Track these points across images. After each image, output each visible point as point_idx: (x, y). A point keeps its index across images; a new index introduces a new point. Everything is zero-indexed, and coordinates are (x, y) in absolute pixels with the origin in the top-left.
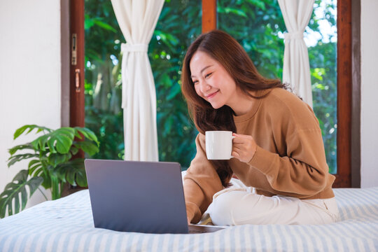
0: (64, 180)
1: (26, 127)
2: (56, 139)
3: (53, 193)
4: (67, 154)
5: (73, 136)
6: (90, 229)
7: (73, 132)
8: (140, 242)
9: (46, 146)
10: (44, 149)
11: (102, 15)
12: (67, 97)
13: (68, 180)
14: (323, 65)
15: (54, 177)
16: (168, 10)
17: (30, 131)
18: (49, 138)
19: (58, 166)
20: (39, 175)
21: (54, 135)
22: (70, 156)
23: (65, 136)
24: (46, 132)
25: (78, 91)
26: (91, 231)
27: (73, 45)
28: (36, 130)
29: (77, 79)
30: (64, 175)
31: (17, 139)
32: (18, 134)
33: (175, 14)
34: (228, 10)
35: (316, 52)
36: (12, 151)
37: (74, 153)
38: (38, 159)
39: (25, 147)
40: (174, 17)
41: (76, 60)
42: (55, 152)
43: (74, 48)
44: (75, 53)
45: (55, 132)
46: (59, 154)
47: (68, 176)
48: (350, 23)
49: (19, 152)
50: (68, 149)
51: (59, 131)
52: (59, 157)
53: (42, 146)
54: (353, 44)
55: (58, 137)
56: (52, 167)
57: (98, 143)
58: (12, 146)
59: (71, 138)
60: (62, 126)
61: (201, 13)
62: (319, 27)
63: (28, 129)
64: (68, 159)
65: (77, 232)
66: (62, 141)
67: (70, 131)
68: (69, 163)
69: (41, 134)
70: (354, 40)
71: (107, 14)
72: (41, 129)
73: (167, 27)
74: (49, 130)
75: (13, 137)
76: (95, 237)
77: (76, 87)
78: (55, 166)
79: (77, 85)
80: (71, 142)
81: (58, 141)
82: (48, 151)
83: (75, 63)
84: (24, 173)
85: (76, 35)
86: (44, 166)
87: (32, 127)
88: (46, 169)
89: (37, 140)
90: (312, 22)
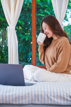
8: (10, 89)
11: (2, 16)
14: (69, 32)
16: (21, 14)
33: (24, 16)
34: (39, 15)
35: (67, 28)
40: (24, 17)
61: (31, 15)
62: (68, 20)
71: (3, 16)
73: (21, 20)
90: (66, 19)
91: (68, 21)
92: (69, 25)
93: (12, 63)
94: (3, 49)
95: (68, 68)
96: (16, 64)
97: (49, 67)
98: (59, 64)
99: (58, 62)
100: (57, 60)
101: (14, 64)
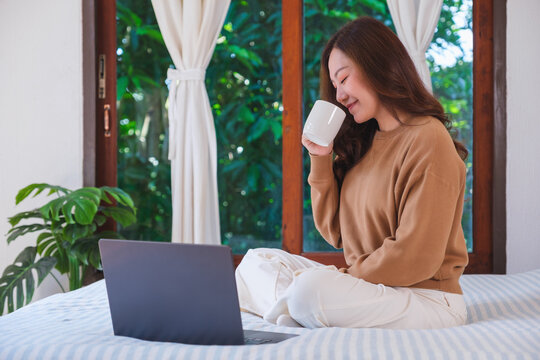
0: (86, 262)
1: (33, 187)
2: (75, 204)
3: (71, 280)
4: (90, 226)
5: (98, 199)
6: (105, 338)
7: (98, 194)
9: (61, 214)
10: (57, 218)
12: (92, 144)
13: (92, 262)
14: (464, 94)
15: (73, 256)
17: (39, 192)
18: (65, 203)
19: (77, 242)
20: (52, 254)
21: (72, 198)
22: (94, 229)
23: (88, 199)
24: (62, 194)
25: (107, 135)
26: (108, 340)
27: (100, 71)
28: (47, 191)
29: (107, 118)
30: (85, 256)
31: (21, 203)
32: (21, 196)
35: (455, 75)
36: (14, 220)
37: (100, 224)
38: (49, 231)
39: (31, 214)
41: (104, 91)
42: (72, 222)
43: (102, 74)
44: (103, 83)
45: (73, 193)
46: (79, 226)
47: (91, 257)
48: (492, 40)
49: (23, 222)
50: (92, 218)
51: (79, 192)
52: (78, 230)
53: (55, 214)
54: (496, 69)
55: (77, 201)
56: (68, 243)
57: (135, 209)
58: (13, 214)
59: (96, 203)
60: (85, 184)
62: (460, 40)
63: (36, 190)
64: (91, 232)
65: (87, 342)
66: (82, 206)
67: (95, 193)
68: (93, 237)
69: (55, 196)
70: (497, 64)
72: (54, 189)
74: (65, 190)
75: (15, 201)
76: (110, 350)
77: (105, 130)
78: (73, 242)
79: (107, 127)
80: (96, 209)
81: (78, 206)
82: (63, 220)
83: (104, 96)
84: (30, 252)
85: (104, 57)
86: (59, 241)
87: (42, 187)
88: (61, 247)
89: (47, 206)
90: (449, 33)
91: (458, 45)
92: (461, 64)
93: (187, 241)
94: (153, 175)
95: (446, 262)
96: (209, 242)
97: (359, 257)
98: (403, 245)
99: (400, 235)
100: (396, 226)
101: (198, 241)
